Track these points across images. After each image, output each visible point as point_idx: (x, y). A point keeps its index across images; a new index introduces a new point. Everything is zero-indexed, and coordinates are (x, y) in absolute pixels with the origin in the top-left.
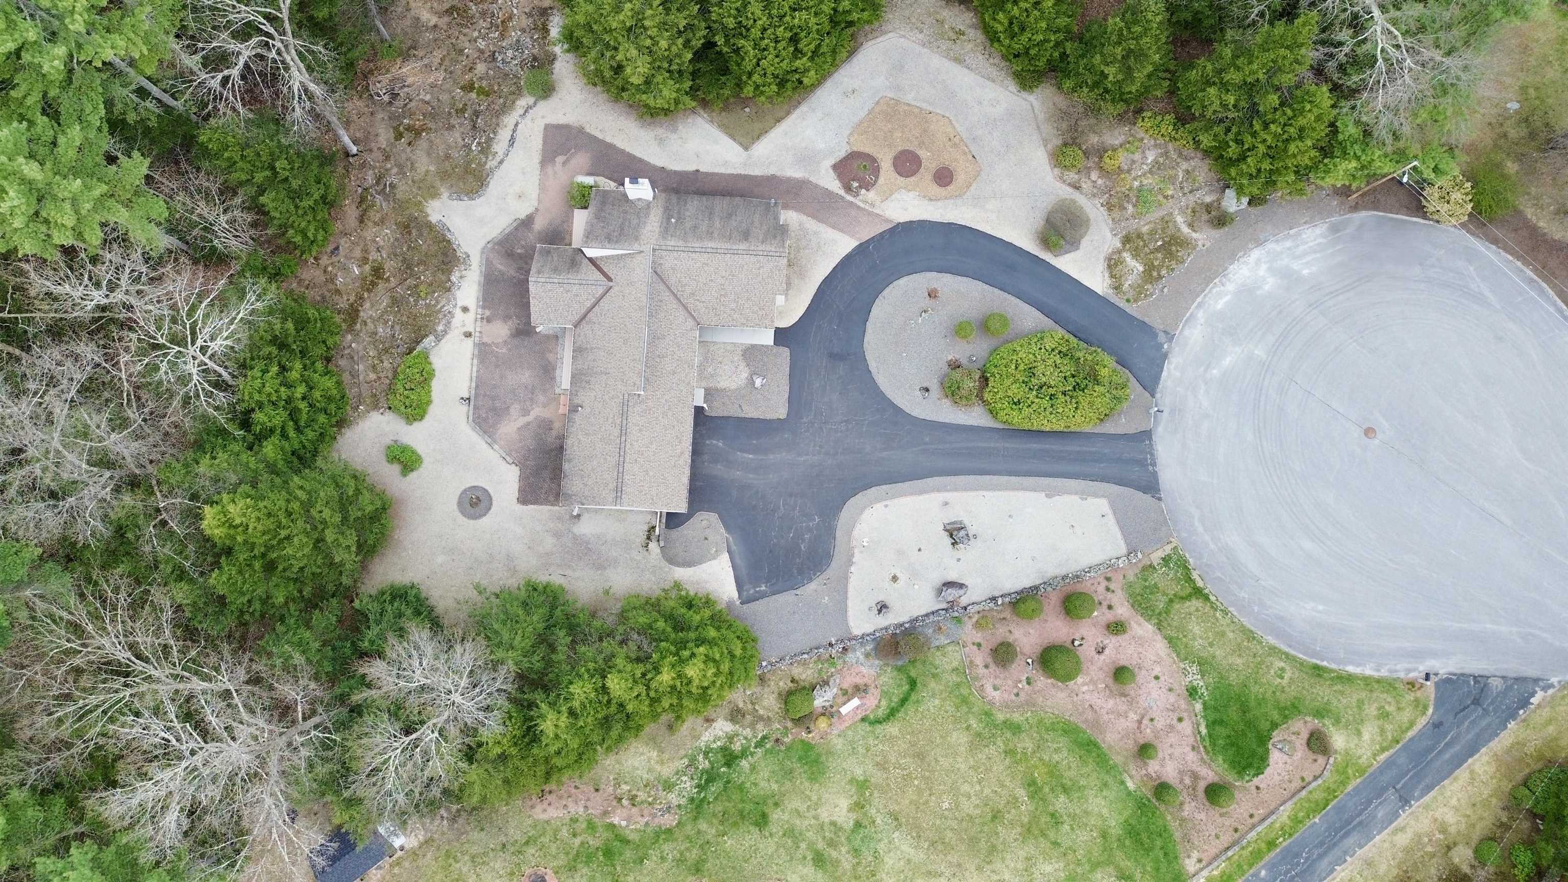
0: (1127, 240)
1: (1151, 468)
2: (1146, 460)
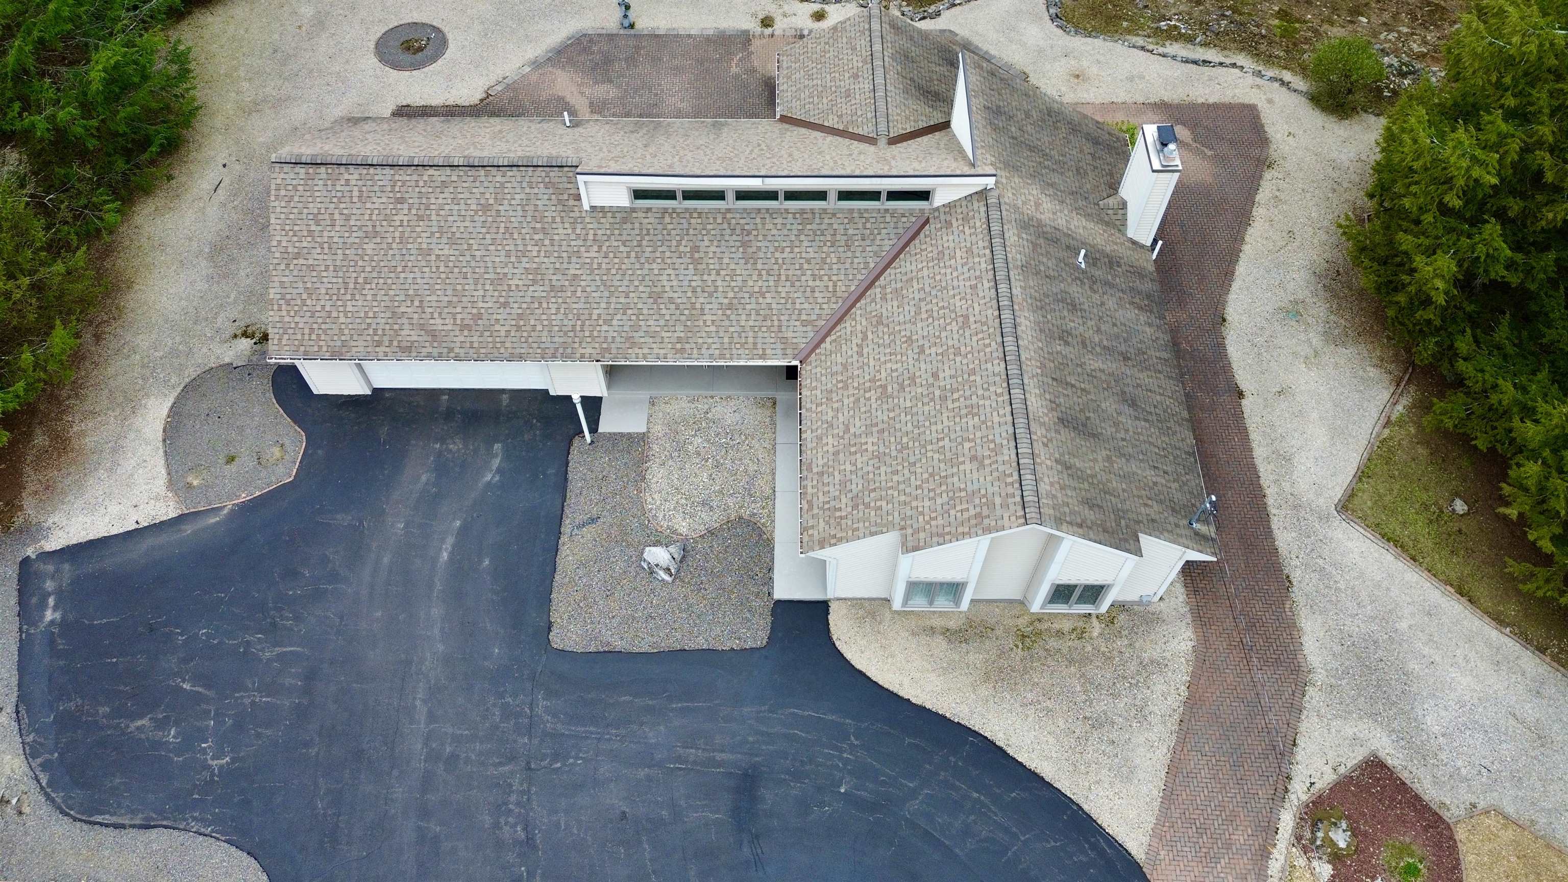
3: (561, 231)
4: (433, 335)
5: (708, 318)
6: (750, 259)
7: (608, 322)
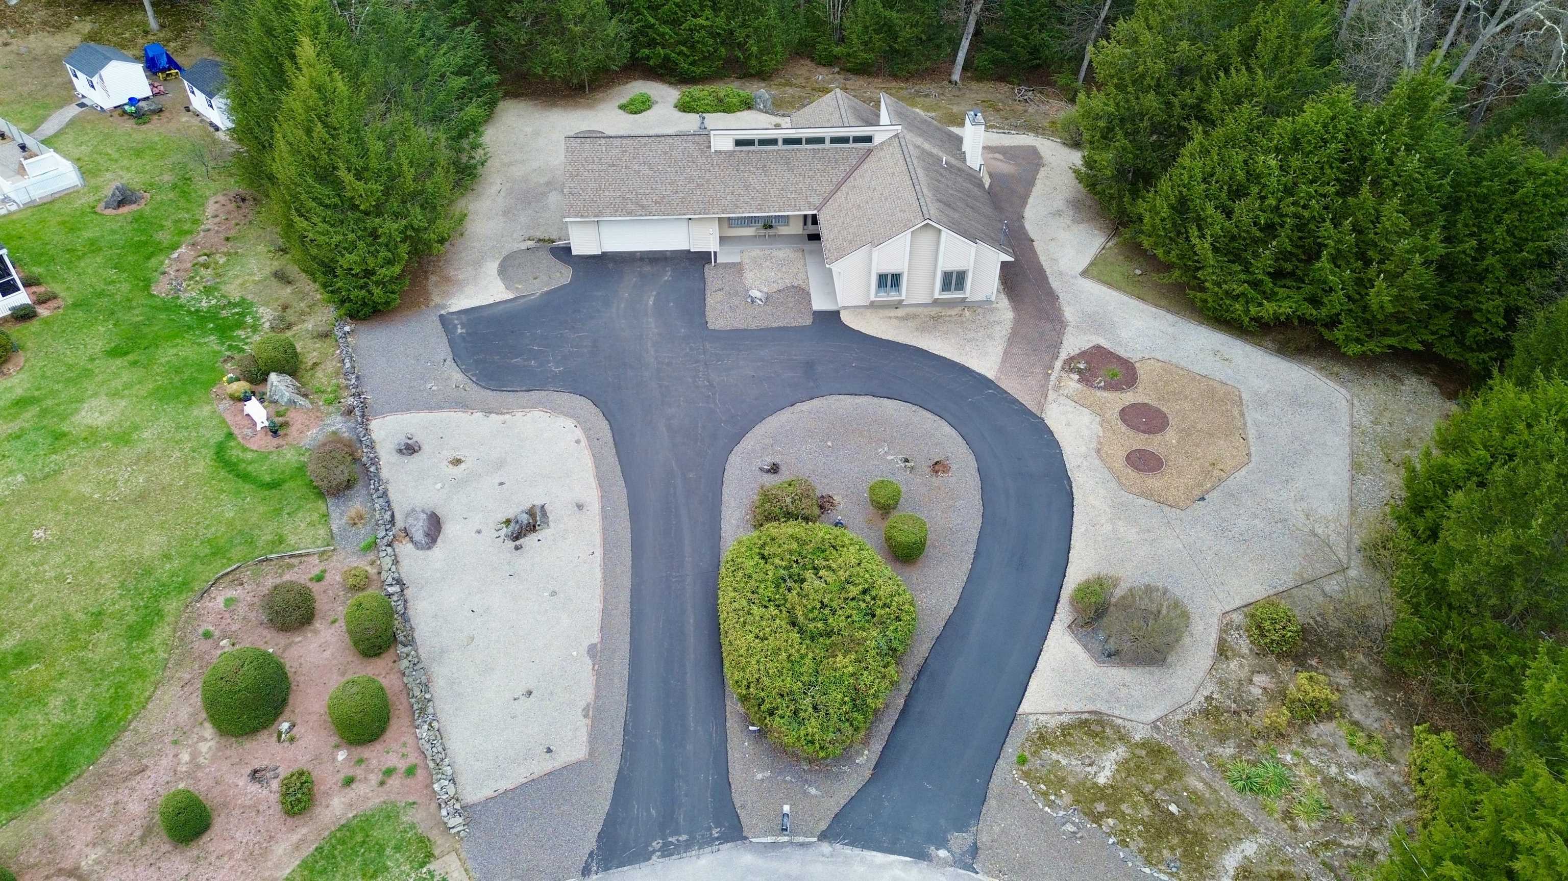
0: (1156, 751)
1: (657, 844)
2: (676, 832)
3: (701, 161)
4: (643, 207)
5: (773, 195)
6: (791, 170)
7: (725, 198)
